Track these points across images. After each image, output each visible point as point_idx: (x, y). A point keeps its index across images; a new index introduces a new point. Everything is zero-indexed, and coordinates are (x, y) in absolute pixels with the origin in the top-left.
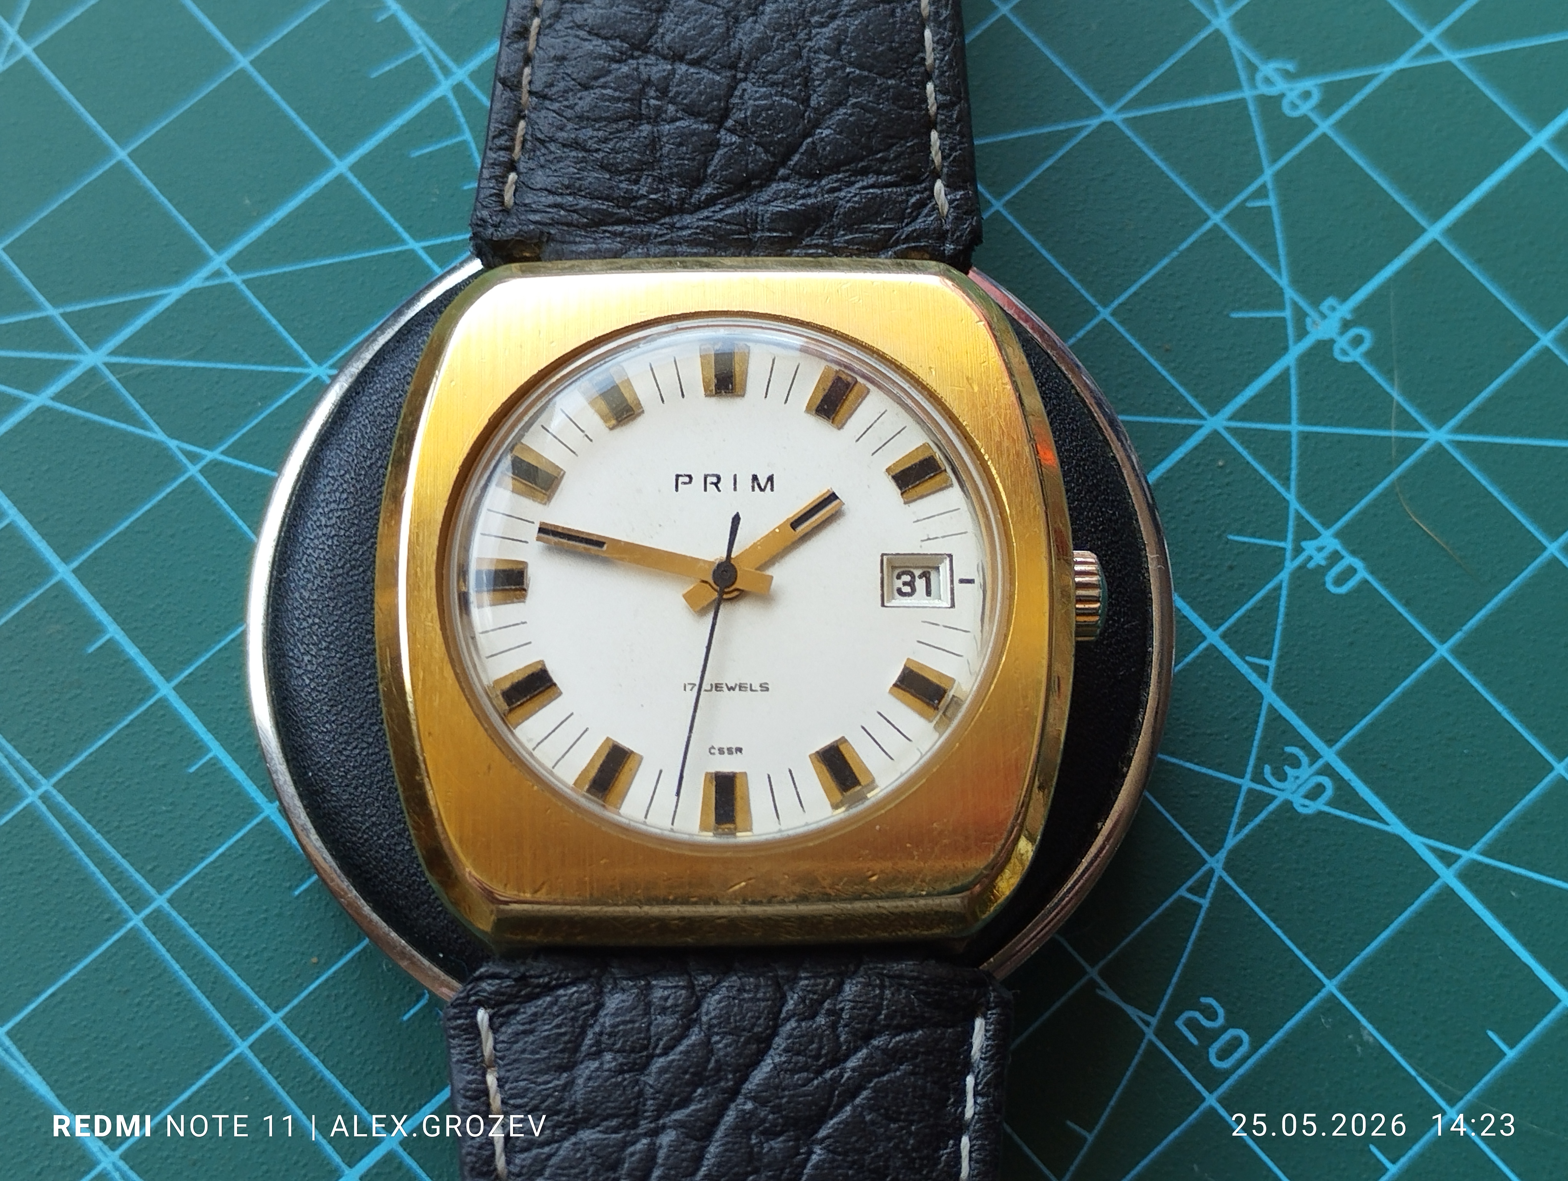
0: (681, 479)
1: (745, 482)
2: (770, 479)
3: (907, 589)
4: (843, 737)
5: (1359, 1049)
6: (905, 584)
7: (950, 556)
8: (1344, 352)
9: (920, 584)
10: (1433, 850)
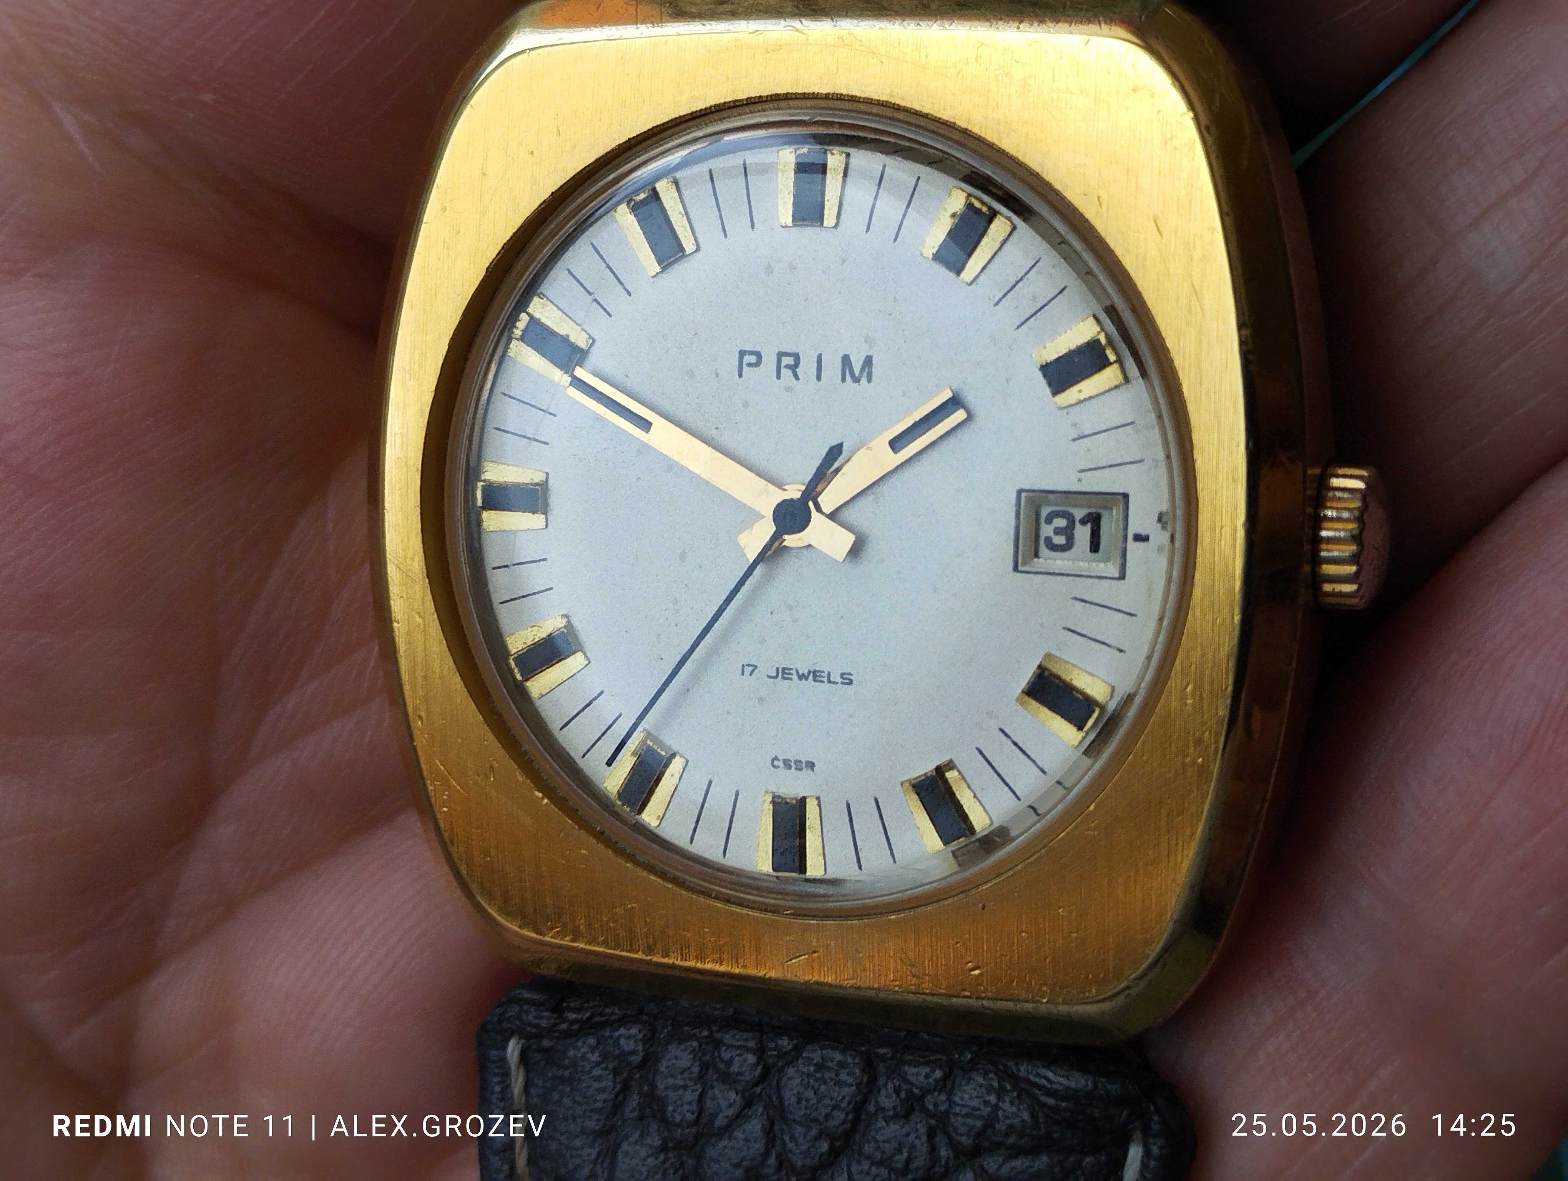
0: (747, 359)
1: (832, 369)
2: (868, 362)
3: (1060, 540)
4: (951, 761)
6: (1057, 531)
7: (1126, 496)
9: (1083, 533)
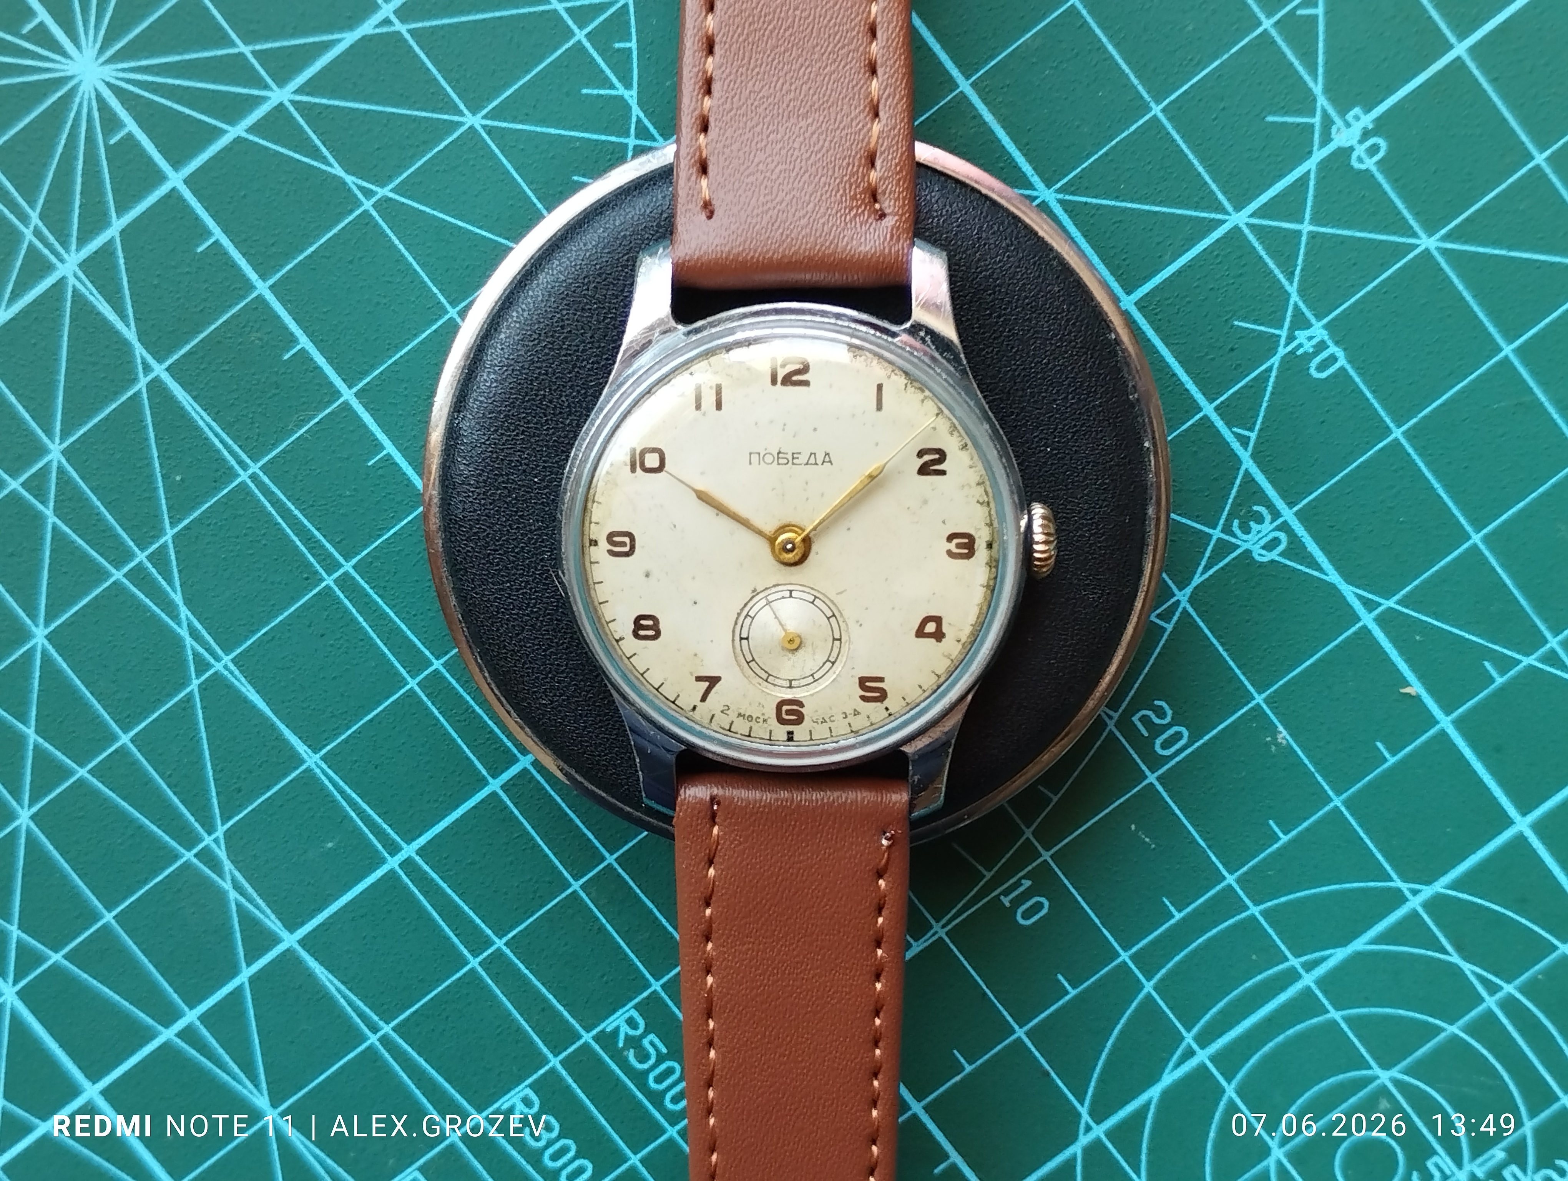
5: (1273, 748)
8: (1360, 160)
10: (1360, 597)
